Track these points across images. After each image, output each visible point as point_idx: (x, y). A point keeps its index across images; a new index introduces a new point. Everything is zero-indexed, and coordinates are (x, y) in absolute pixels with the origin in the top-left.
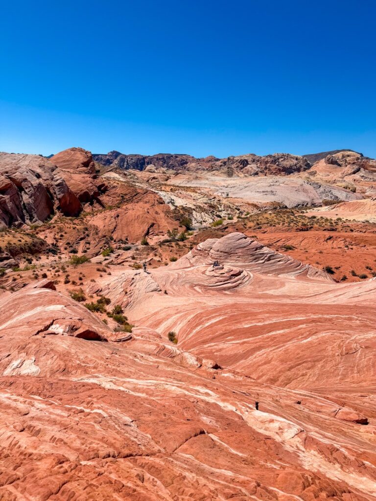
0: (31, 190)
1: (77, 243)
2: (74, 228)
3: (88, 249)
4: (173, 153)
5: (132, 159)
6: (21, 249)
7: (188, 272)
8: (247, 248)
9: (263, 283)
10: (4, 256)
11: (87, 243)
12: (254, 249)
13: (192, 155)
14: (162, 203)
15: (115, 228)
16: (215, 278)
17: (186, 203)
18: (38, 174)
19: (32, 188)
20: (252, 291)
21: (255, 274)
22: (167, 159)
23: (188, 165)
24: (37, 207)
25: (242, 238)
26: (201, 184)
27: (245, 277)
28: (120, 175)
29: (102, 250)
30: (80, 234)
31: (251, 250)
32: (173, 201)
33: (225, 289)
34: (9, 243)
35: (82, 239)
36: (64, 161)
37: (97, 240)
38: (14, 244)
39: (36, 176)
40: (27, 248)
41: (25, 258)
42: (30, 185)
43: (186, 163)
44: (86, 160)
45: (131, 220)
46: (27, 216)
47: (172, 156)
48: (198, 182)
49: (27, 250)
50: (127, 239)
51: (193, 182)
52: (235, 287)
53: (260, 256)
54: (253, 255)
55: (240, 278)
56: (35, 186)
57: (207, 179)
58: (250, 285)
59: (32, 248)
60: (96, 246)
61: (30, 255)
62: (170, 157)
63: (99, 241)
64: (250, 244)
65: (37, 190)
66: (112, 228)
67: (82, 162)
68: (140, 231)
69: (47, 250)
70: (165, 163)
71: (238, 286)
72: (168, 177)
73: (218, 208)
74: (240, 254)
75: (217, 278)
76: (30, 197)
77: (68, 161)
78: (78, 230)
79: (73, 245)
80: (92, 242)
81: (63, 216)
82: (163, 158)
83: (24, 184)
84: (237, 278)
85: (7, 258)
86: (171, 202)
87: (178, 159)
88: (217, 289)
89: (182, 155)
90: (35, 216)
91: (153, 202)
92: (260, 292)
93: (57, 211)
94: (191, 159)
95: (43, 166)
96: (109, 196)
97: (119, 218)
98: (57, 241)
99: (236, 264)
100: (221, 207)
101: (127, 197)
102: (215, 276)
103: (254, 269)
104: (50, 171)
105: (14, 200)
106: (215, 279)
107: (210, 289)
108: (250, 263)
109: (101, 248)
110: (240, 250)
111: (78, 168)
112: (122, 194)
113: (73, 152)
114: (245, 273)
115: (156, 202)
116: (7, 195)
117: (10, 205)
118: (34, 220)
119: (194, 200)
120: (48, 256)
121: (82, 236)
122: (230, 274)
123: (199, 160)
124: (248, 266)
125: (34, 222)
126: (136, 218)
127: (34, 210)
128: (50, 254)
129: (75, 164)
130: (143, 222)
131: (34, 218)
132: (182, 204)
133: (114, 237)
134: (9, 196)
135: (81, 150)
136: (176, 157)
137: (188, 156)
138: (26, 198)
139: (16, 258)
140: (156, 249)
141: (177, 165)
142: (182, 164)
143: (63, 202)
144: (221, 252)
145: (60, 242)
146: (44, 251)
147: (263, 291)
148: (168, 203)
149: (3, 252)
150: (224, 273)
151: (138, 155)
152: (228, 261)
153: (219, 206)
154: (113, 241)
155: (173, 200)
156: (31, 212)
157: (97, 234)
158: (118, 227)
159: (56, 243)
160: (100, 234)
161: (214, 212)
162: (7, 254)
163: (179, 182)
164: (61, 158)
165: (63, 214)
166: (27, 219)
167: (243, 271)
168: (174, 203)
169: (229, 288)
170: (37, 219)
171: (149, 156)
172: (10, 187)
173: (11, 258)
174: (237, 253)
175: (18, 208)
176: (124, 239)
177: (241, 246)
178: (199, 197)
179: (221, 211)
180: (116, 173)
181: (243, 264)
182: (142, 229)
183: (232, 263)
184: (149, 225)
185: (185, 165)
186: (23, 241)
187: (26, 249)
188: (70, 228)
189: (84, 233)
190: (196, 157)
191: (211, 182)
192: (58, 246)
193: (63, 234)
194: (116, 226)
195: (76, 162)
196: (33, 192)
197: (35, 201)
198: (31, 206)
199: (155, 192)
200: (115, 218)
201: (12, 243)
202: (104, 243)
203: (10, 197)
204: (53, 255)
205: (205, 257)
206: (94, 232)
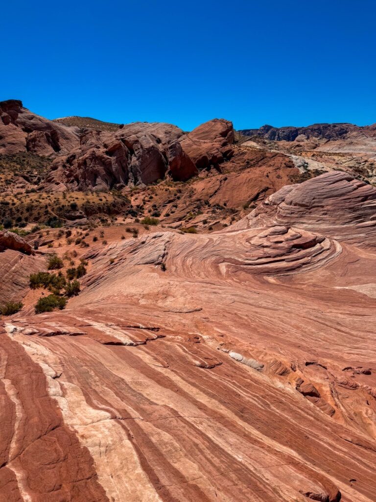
0: (139, 152)
1: (164, 206)
2: (166, 190)
3: (172, 212)
4: (331, 122)
5: (284, 132)
6: (99, 208)
7: (228, 237)
8: (345, 197)
9: (358, 266)
10: (78, 214)
11: (174, 206)
12: (360, 199)
13: (353, 124)
14: (290, 167)
15: (216, 192)
16: (262, 249)
17: (322, 167)
18: (159, 139)
19: (141, 150)
20: (325, 281)
21: (348, 247)
22: (323, 129)
23: (348, 134)
24: (143, 170)
25: (341, 180)
26: (355, 150)
27: (322, 251)
28: (258, 144)
29: (188, 215)
30: (170, 196)
31: (353, 200)
32: (306, 165)
33: (269, 272)
34: (88, 202)
35: (170, 202)
36: (204, 133)
37: (187, 204)
38: (93, 202)
39: (157, 141)
40: (105, 208)
41: (100, 218)
42: (139, 147)
43: (346, 132)
44: (224, 130)
45: (240, 184)
46: (132, 179)
47: (329, 126)
48: (352, 147)
49: (105, 210)
50: (225, 205)
51: (345, 148)
52: (292, 269)
53: (370, 211)
54: (353, 209)
55: (309, 253)
56: (146, 149)
57: (365, 145)
58: (326, 269)
59: (112, 208)
60: (183, 210)
61: (108, 215)
62: (326, 127)
63: (189, 205)
64: (355, 189)
65: (149, 152)
66: (212, 191)
67: (220, 132)
68: (246, 196)
69: (127, 211)
70: (320, 134)
71: (299, 267)
72: (316, 145)
73: (368, 172)
74: (329, 208)
75: (266, 249)
76: (137, 160)
77: (207, 132)
78: (170, 192)
79: (159, 208)
80: (180, 205)
81: (172, 180)
82: (319, 129)
83: (135, 146)
84: (303, 252)
85: (80, 217)
86: (303, 166)
87: (336, 128)
88: (256, 269)
89: (341, 124)
90: (140, 178)
91: (279, 165)
92: (340, 285)
93: (168, 176)
94: (352, 128)
95: (170, 132)
96: (233, 162)
97: (227, 181)
98: (144, 203)
99: (317, 226)
100: (372, 172)
101: (252, 163)
102: (264, 247)
103: (350, 237)
104: (176, 137)
105: (120, 162)
106: (260, 252)
107: (243, 269)
108: (345, 226)
109: (188, 213)
110: (331, 201)
111: (215, 138)
112: (248, 159)
113: (213, 123)
114: (326, 244)
115: (283, 165)
116: (114, 156)
117: (114, 167)
118: (138, 183)
119: (337, 164)
120: (126, 218)
121: (172, 199)
122: (292, 244)
123: (363, 127)
124: (340, 231)
125: (137, 185)
126: (247, 181)
127: (140, 173)
128: (130, 216)
129: (213, 135)
130: (255, 186)
131: (138, 181)
132: (317, 168)
133: (211, 202)
134: (115, 158)
135: (222, 121)
136: (335, 126)
137: (349, 125)
138: (134, 161)
139: (90, 218)
140: (237, 211)
141: (335, 135)
142: (340, 134)
143: (173, 165)
144: (295, 205)
145: (148, 204)
146: (124, 212)
147: (348, 284)
148: (299, 167)
149: (78, 210)
150: (281, 242)
151: (291, 127)
152: (305, 221)
153: (369, 170)
154: (207, 206)
155: (307, 163)
156: (137, 174)
157: (190, 196)
158: (220, 191)
159: (142, 206)
160: (194, 198)
161: (360, 177)
162: (81, 213)
163: (328, 149)
164: (201, 129)
165: (172, 179)
166: (132, 182)
167: (324, 240)
168: (307, 167)
169: (278, 271)
170: (141, 182)
171: (303, 128)
172: (118, 149)
173: (85, 217)
174: (322, 207)
175: (124, 171)
176: (222, 204)
177: (336, 193)
178: (344, 161)
179: (371, 176)
180: (254, 141)
181: (332, 227)
182: (249, 193)
183: (310, 224)
184: (261, 190)
185: (345, 135)
186: (104, 200)
187: (103, 209)
188: (163, 190)
189: (175, 195)
190: (359, 125)
191: (370, 148)
192: (143, 209)
193: (153, 196)
194: (219, 189)
195: (214, 133)
196: (141, 154)
197: (142, 163)
198: (137, 169)
199: (286, 156)
200: (221, 182)
201: (91, 201)
202: (195, 208)
203: (117, 158)
204: (131, 217)
205: (271, 215)
206: (188, 194)
